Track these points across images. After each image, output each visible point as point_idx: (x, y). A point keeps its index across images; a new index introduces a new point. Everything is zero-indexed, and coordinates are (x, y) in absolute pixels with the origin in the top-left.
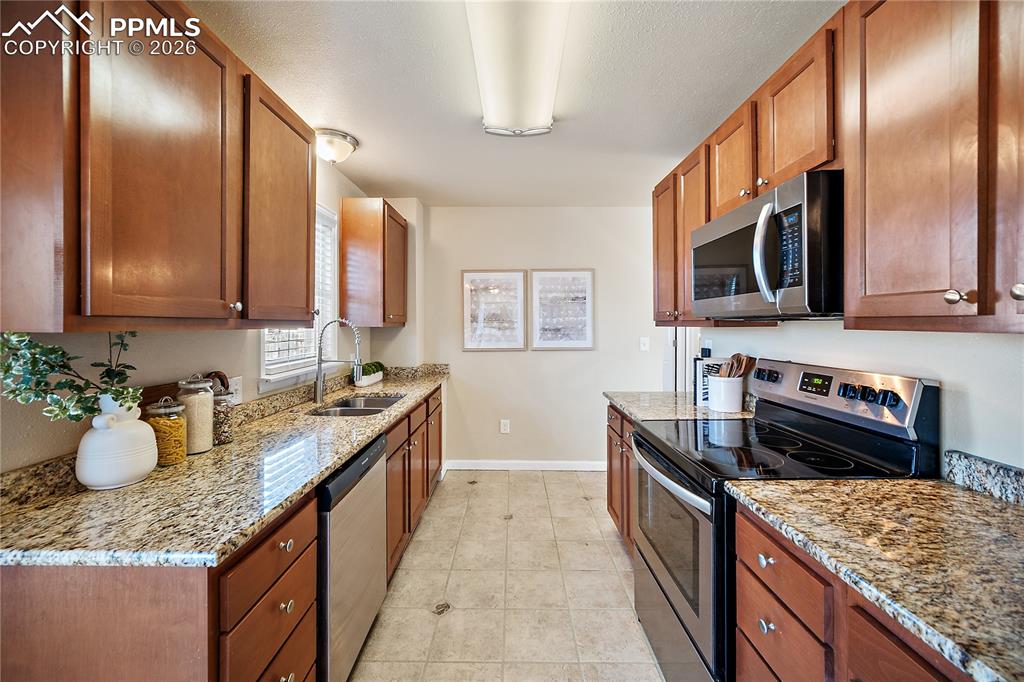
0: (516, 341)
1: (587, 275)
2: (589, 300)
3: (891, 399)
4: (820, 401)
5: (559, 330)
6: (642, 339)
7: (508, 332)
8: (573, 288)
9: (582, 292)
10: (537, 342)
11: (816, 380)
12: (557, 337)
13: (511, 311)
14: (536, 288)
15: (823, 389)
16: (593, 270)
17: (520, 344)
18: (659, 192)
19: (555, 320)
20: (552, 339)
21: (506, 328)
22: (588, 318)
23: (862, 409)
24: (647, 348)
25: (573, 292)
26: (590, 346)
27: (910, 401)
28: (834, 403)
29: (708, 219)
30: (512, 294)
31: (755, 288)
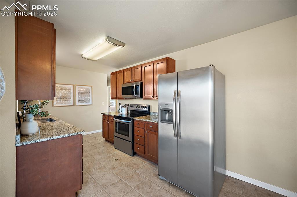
0: (71, 103)
1: (91, 87)
2: (91, 93)
3: (146, 107)
4: (139, 109)
5: (83, 100)
6: (103, 102)
7: (68, 101)
8: (87, 90)
9: (89, 91)
10: (77, 104)
11: (138, 106)
12: (83, 102)
13: (70, 95)
14: (77, 89)
15: (139, 107)
16: (92, 86)
17: (72, 104)
18: (112, 74)
19: (82, 98)
20: (82, 103)
21: (68, 100)
22: (91, 98)
23: (144, 109)
24: (104, 104)
25: (87, 91)
26: (91, 104)
27: (148, 107)
28: (141, 109)
29: (124, 83)
30: (70, 91)
31: (134, 94)
